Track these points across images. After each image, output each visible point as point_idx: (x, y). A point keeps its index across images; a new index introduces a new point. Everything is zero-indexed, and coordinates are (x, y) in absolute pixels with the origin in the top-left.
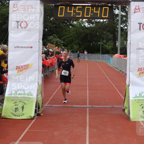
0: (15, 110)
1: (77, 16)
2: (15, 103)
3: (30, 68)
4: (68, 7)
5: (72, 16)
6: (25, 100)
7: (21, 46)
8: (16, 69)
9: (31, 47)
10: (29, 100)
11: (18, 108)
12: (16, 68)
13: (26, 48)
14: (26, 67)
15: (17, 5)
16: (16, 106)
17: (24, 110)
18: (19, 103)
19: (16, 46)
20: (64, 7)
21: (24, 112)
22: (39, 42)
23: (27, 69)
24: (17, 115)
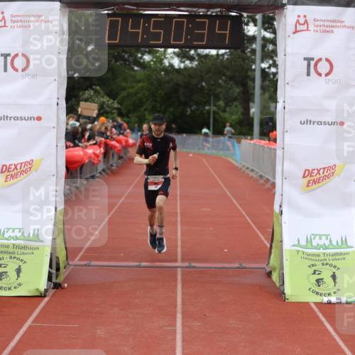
15: (2, 13)
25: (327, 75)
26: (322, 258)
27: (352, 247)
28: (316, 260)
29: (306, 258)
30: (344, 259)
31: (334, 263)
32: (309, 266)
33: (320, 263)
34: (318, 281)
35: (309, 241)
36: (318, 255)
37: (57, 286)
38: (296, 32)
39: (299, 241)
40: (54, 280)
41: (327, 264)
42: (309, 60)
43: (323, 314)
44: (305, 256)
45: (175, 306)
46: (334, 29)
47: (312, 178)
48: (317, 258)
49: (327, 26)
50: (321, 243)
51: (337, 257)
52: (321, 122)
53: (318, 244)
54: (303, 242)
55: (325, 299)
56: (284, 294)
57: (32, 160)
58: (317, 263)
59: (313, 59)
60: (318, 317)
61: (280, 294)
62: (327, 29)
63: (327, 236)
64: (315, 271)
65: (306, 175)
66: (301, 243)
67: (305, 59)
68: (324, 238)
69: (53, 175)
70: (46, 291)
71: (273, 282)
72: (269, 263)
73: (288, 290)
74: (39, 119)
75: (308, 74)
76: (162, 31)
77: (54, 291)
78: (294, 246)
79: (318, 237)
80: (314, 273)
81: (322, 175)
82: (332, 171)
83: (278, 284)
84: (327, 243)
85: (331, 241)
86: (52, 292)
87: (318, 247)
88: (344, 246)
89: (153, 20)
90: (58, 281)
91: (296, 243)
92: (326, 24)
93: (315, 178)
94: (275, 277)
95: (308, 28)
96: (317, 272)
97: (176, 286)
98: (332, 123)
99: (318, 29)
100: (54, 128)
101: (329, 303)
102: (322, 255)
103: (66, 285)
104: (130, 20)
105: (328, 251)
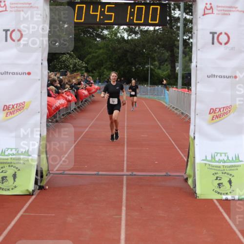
0: (1, 179)
11: (6, 177)
25: (226, 44)
26: (222, 168)
27: (242, 161)
28: (218, 170)
29: (211, 169)
30: (237, 169)
31: (230, 172)
32: (213, 174)
33: (221, 172)
34: (219, 184)
35: (213, 157)
36: (220, 167)
37: (41, 188)
38: (204, 14)
39: (206, 157)
40: (39, 184)
41: (225, 173)
42: (213, 33)
43: (222, 207)
44: (211, 167)
45: (121, 202)
46: (231, 13)
47: (216, 114)
48: (219, 169)
49: (226, 11)
50: (221, 158)
51: (232, 168)
52: (222, 76)
53: (219, 160)
54: (209, 158)
55: (224, 197)
56: (196, 193)
57: (24, 102)
58: (219, 172)
59: (216, 33)
60: (219, 209)
61: (193, 193)
62: (226, 13)
63: (225, 154)
64: (217, 177)
65: (211, 112)
66: (208, 159)
67: (211, 33)
68: (223, 155)
69: (39, 112)
70: (33, 191)
71: (189, 185)
72: (186, 172)
73: (198, 191)
74: (29, 74)
75: (213, 43)
76: (113, 14)
77: (39, 191)
78: (203, 160)
79: (219, 155)
80: (217, 179)
81: (222, 112)
82: (229, 109)
83: (192, 187)
84: (226, 159)
85: (228, 157)
86: (37, 192)
87: (219, 161)
88: (237, 161)
89: (107, 6)
90: (42, 184)
91: (204, 158)
92: (225, 9)
93: (217, 114)
94: (190, 182)
95: (212, 12)
96: (218, 178)
97: (122, 188)
98: (229, 77)
99: (220, 12)
100: (39, 80)
101: (227, 200)
102: (222, 167)
103: (47, 187)
104: (92, 6)
105: (226, 164)
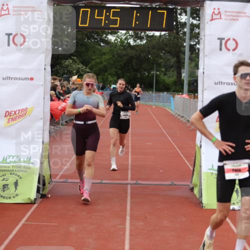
0: (2, 188)
1: (111, 26)
2: (3, 175)
3: (30, 115)
4: (97, 10)
5: (103, 25)
6: (20, 171)
7: (14, 77)
8: (5, 116)
9: (32, 79)
10: (27, 170)
11: (7, 185)
12: (6, 114)
13: (22, 79)
14: (23, 113)
15: (7, 5)
16: (4, 181)
17: (17, 188)
18: (9, 175)
19: (5, 76)
20: (89, 10)
21: (17, 192)
22: (45, 69)
23: (24, 117)
24: (6, 196)
